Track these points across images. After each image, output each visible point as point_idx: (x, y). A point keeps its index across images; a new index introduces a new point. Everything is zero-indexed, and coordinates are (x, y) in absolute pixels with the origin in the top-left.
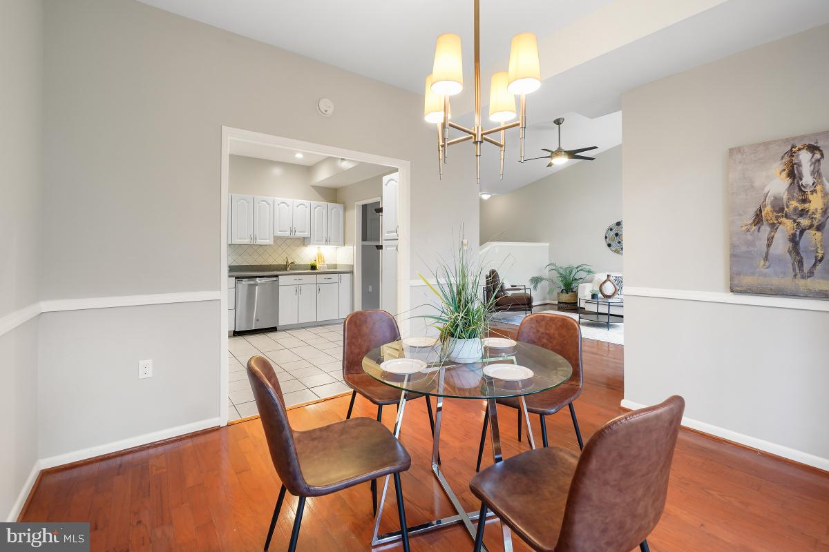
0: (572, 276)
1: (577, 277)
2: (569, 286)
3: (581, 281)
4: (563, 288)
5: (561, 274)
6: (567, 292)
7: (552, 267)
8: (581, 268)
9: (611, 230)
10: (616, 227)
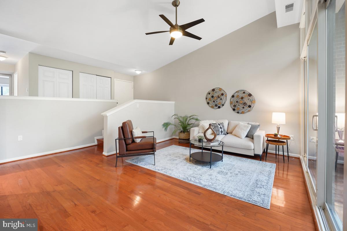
0: (187, 122)
1: (189, 123)
2: (185, 129)
3: (192, 125)
4: (182, 129)
5: (180, 121)
6: (184, 132)
7: (176, 117)
8: (192, 117)
9: (209, 94)
10: (212, 92)
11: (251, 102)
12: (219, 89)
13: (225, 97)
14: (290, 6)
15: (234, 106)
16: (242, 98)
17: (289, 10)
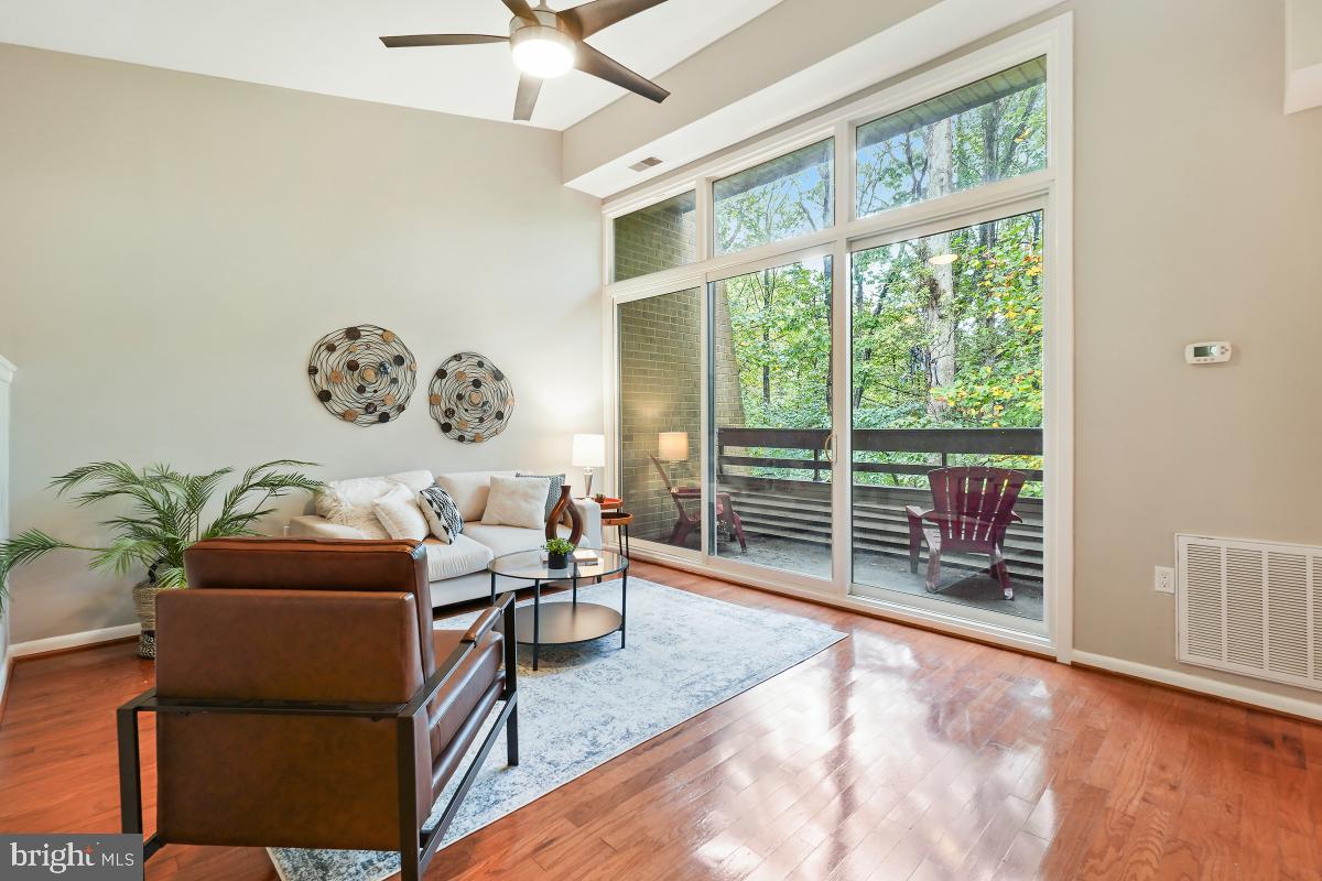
9: (331, 348)
10: (347, 343)
11: (504, 399)
12: (380, 332)
13: (409, 374)
14: (651, 162)
15: (449, 413)
16: (477, 383)
17: (638, 167)
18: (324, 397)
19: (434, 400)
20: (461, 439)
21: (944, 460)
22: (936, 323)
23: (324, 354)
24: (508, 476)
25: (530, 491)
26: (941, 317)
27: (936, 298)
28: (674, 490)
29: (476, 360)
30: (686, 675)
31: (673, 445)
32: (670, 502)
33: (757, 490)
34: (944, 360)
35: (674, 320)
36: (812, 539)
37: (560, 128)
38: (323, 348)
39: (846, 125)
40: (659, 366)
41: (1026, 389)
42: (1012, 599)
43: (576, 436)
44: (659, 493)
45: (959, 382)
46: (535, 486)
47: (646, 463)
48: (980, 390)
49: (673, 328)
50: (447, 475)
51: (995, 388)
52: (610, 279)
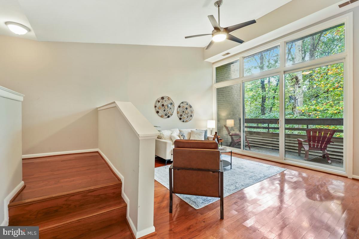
9: (159, 102)
10: (162, 100)
11: (192, 112)
12: (168, 98)
13: (173, 107)
14: (228, 54)
15: (181, 115)
16: (187, 109)
17: (224, 55)
18: (158, 112)
19: (178, 113)
20: (183, 121)
21: (308, 127)
22: (298, 89)
23: (158, 103)
24: (194, 130)
25: (200, 133)
26: (299, 87)
27: (298, 82)
28: (231, 134)
29: (186, 103)
30: (249, 175)
31: (230, 123)
32: (230, 137)
33: (251, 134)
34: (300, 99)
35: (229, 91)
36: (267, 147)
37: (204, 47)
38: (157, 102)
39: (283, 42)
40: (225, 103)
41: (328, 107)
42: (331, 163)
43: (208, 121)
44: (226, 135)
45: (306, 105)
46: (201, 132)
47: (222, 127)
48: (313, 107)
49: (228, 93)
50: (181, 130)
51: (317, 107)
52: (215, 82)
